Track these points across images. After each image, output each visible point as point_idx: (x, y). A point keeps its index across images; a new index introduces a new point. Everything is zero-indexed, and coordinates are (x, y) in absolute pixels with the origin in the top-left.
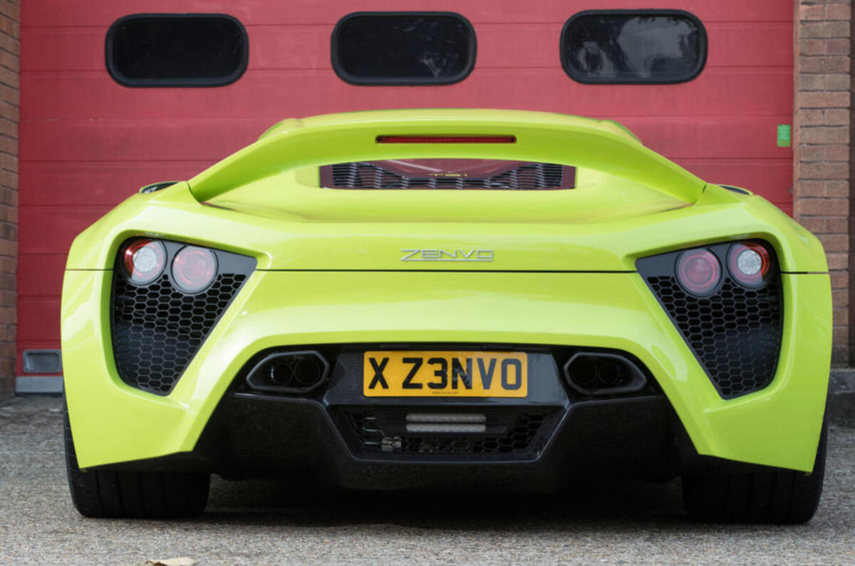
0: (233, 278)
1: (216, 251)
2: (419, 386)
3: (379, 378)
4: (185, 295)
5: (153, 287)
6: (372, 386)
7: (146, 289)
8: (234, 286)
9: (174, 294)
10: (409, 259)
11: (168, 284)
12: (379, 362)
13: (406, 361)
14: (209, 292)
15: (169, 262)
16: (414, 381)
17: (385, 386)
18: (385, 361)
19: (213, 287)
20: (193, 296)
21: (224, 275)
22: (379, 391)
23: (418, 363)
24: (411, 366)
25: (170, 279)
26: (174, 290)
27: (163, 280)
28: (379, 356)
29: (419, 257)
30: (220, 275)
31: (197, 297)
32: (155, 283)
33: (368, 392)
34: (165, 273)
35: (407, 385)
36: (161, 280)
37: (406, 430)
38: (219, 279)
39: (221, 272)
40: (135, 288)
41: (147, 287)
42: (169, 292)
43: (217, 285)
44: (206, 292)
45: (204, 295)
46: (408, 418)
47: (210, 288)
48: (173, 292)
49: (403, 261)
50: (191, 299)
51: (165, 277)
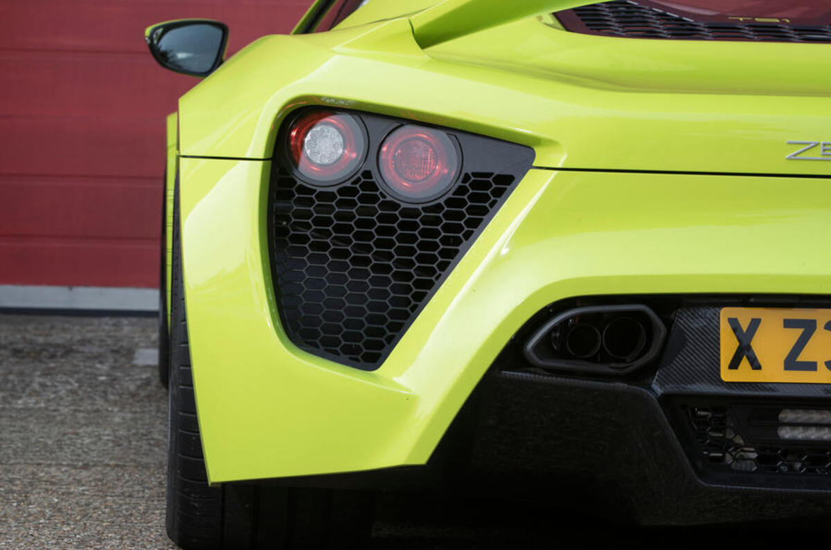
0: (490, 179)
1: (458, 135)
2: (812, 366)
3: (744, 352)
4: (403, 205)
5: (343, 191)
6: (734, 365)
7: (333, 193)
8: (492, 193)
9: (383, 203)
10: (798, 157)
11: (373, 186)
12: (745, 326)
13: (789, 324)
14: (449, 202)
15: (373, 150)
16: (803, 357)
17: (756, 365)
18: (755, 323)
19: (454, 194)
20: (419, 207)
21: (475, 174)
22: (744, 374)
23: (809, 328)
24: (797, 333)
25: (376, 178)
26: (384, 197)
27: (363, 180)
28: (744, 316)
29: (817, 153)
30: (467, 175)
31: (425, 209)
32: (348, 184)
33: (727, 375)
34: (366, 167)
35: (791, 363)
36: (359, 179)
37: (777, 435)
38: (465, 181)
39: (469, 169)
40: (313, 191)
41: (334, 190)
42: (374, 199)
43: (461, 190)
44: (442, 201)
45: (438, 207)
46: (781, 416)
47: (450, 195)
48: (382, 199)
49: (789, 159)
50: (415, 213)
51: (367, 174)
